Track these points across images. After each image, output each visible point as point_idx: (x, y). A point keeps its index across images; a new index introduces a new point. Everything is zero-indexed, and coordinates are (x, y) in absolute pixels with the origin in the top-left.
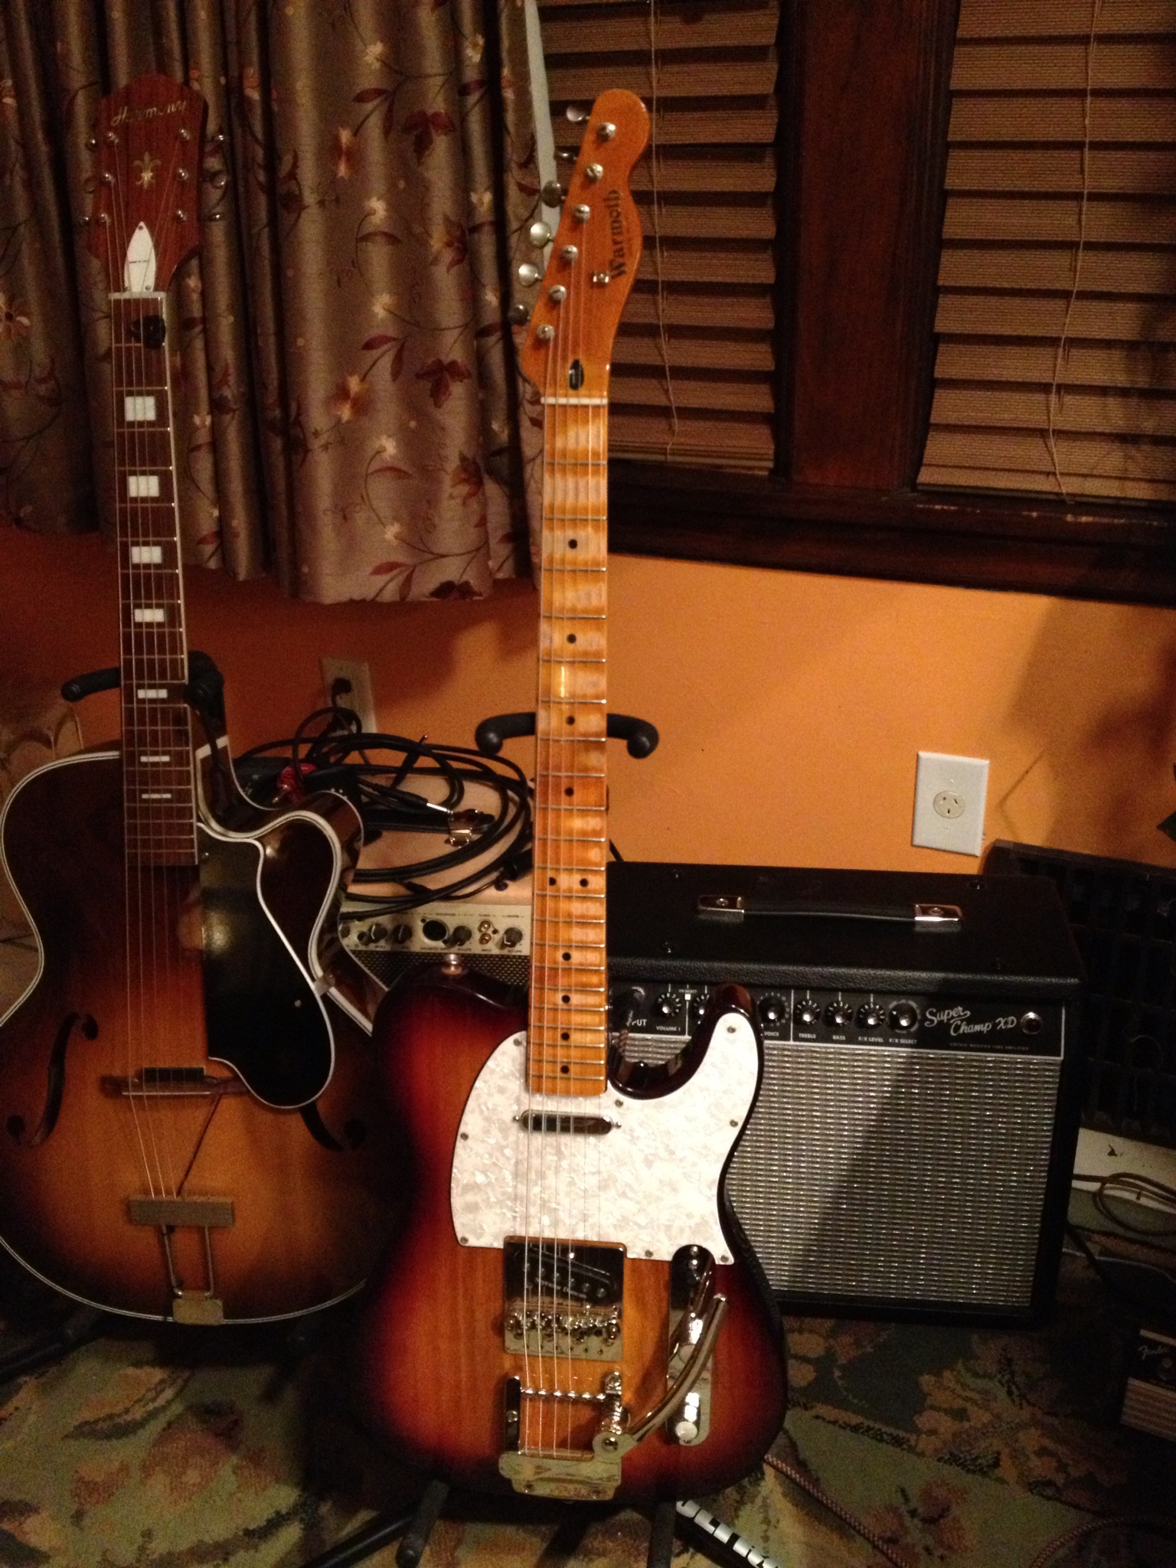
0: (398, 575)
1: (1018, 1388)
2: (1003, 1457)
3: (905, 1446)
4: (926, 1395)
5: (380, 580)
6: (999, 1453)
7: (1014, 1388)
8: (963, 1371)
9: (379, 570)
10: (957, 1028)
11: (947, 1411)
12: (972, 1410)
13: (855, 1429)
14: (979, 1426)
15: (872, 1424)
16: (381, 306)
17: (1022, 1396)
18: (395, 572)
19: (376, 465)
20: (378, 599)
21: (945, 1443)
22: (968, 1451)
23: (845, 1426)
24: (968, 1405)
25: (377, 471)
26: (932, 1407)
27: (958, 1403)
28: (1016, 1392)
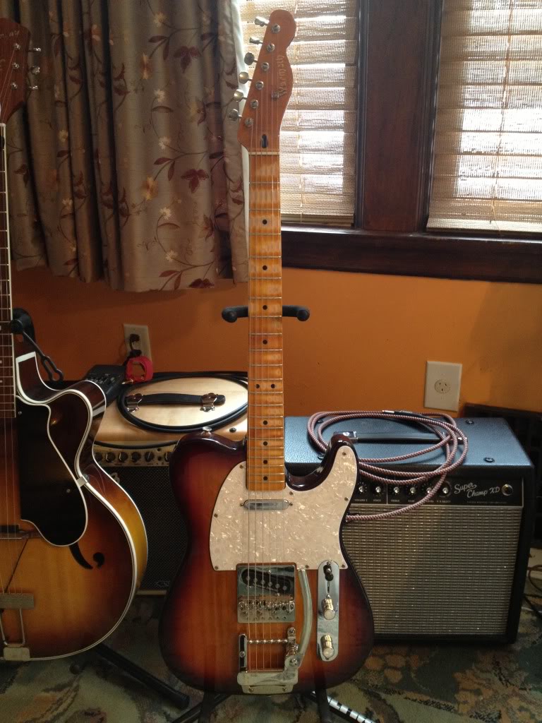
0: (174, 276)
1: (504, 677)
2: (502, 712)
3: (452, 710)
4: (459, 683)
5: (165, 279)
6: (500, 711)
7: (502, 677)
8: (475, 670)
9: (164, 274)
10: (471, 493)
11: (471, 691)
12: (483, 690)
13: (426, 703)
14: (488, 697)
15: (434, 700)
16: (163, 143)
17: (507, 681)
18: (173, 275)
19: (161, 222)
20: (164, 289)
21: (472, 707)
22: (485, 711)
23: (421, 702)
24: (481, 687)
25: (162, 225)
26: (464, 690)
27: (476, 686)
28: (504, 679)
